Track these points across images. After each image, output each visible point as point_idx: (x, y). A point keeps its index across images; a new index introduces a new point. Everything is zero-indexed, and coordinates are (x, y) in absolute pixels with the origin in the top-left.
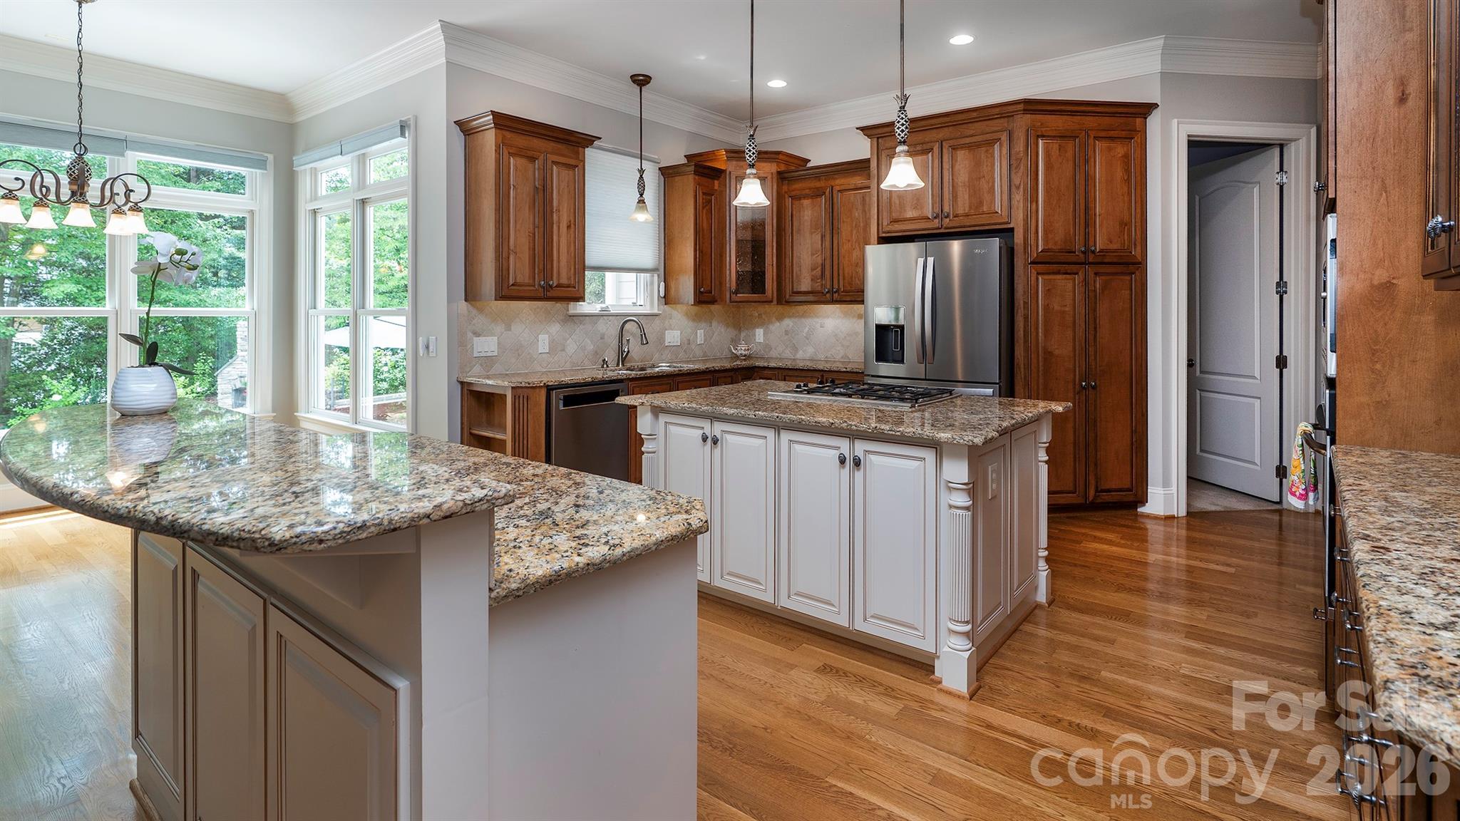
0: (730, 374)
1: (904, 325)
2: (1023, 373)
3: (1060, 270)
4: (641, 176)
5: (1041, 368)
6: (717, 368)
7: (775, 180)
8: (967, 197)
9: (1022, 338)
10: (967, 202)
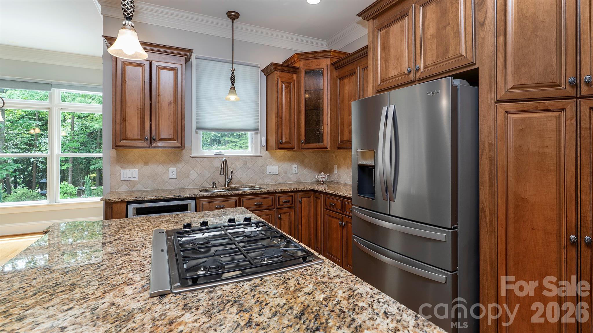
0: (290, 194)
1: (374, 165)
2: (488, 219)
3: (537, 107)
4: (233, 73)
5: (512, 216)
6: (277, 191)
7: (329, 69)
8: (434, 47)
9: (488, 182)
10: (435, 52)
